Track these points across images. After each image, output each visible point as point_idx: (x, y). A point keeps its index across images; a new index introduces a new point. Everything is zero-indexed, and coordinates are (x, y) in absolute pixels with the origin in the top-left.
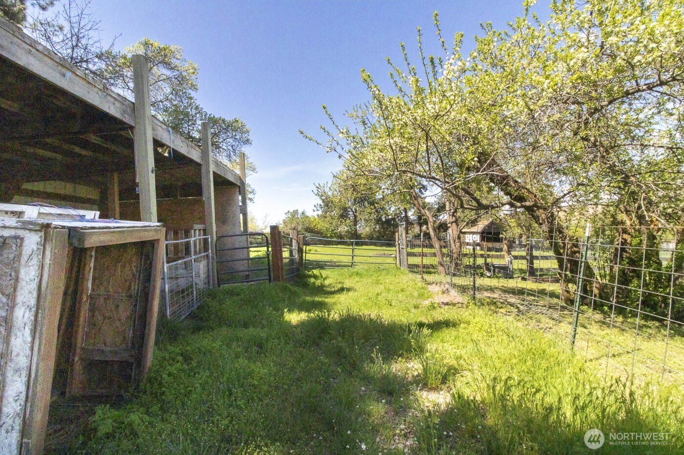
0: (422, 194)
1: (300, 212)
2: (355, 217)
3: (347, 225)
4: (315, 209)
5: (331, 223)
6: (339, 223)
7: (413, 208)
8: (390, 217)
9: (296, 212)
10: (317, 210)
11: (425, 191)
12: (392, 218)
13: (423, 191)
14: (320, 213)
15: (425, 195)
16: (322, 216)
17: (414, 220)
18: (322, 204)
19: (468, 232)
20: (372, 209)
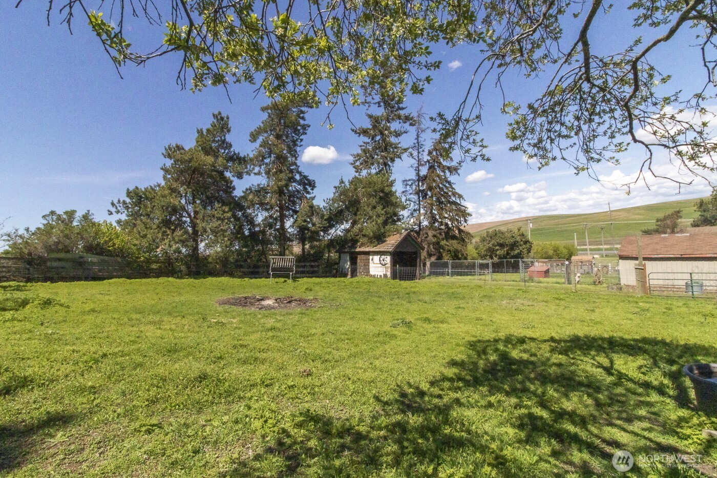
0: (308, 193)
1: (79, 215)
2: (194, 225)
3: (177, 239)
4: (113, 210)
5: (145, 236)
6: (160, 235)
7: (292, 216)
8: (257, 229)
9: (71, 214)
10: (118, 212)
11: (312, 189)
12: (260, 231)
13: (309, 189)
14: (124, 217)
15: (312, 195)
16: (127, 222)
17: (293, 234)
18: (128, 200)
19: (373, 252)
20: (224, 212)
